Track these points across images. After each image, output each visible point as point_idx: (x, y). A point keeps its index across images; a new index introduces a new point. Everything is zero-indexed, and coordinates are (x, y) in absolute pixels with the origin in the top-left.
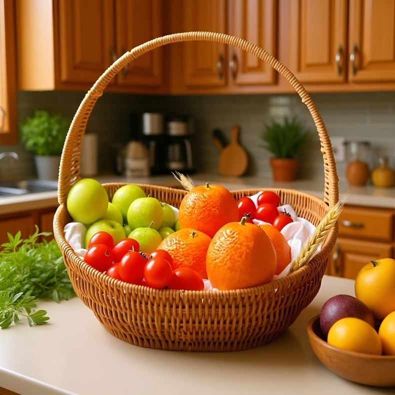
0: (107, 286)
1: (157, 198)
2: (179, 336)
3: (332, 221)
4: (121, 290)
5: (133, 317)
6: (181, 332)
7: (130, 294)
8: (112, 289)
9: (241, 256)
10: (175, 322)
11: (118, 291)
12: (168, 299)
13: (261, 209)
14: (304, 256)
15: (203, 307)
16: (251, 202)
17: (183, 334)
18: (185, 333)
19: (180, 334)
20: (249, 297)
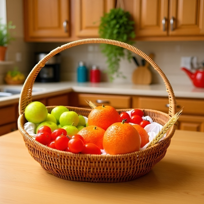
0: (48, 152)
1: (76, 112)
2: (88, 175)
3: (172, 123)
4: (56, 154)
5: (63, 166)
6: (89, 173)
7: (61, 156)
8: (51, 153)
9: (121, 139)
10: (86, 169)
11: (55, 154)
12: (82, 158)
13: (133, 118)
14: (156, 140)
15: (102, 162)
16: (127, 114)
17: (90, 174)
18: (92, 174)
19: (88, 174)
20: (127, 158)
